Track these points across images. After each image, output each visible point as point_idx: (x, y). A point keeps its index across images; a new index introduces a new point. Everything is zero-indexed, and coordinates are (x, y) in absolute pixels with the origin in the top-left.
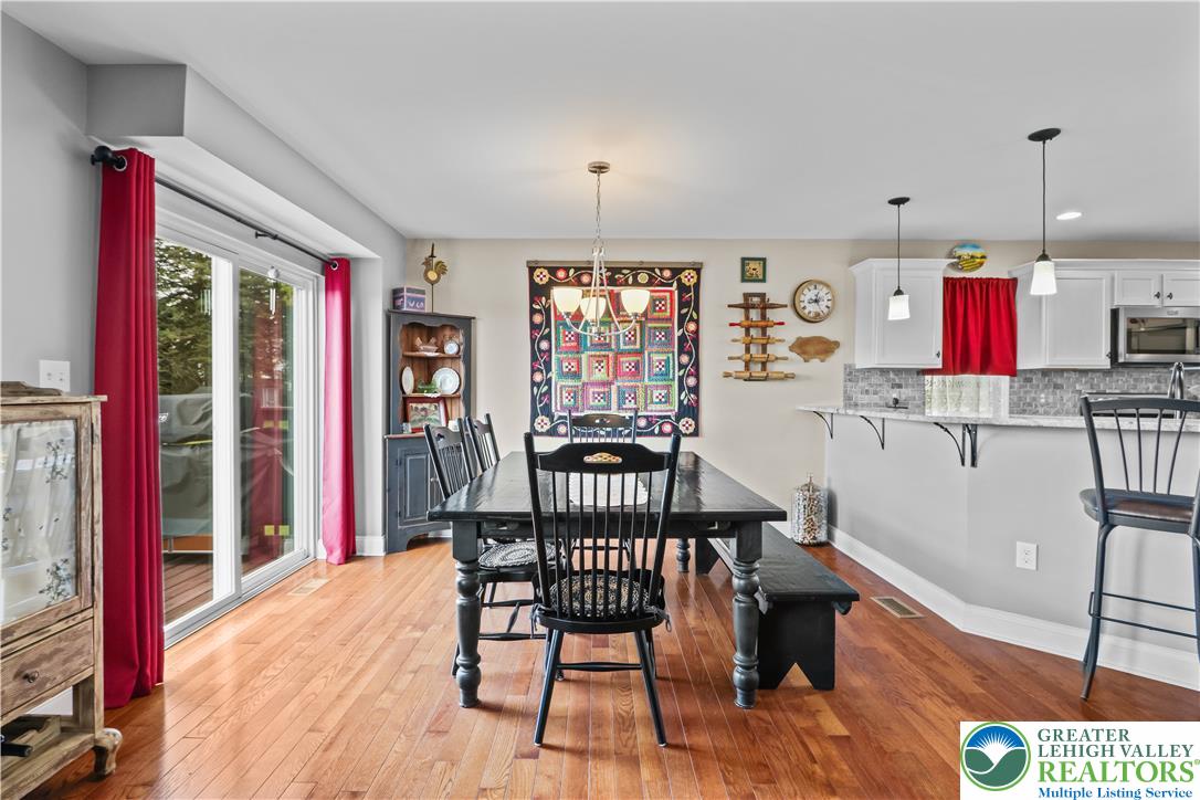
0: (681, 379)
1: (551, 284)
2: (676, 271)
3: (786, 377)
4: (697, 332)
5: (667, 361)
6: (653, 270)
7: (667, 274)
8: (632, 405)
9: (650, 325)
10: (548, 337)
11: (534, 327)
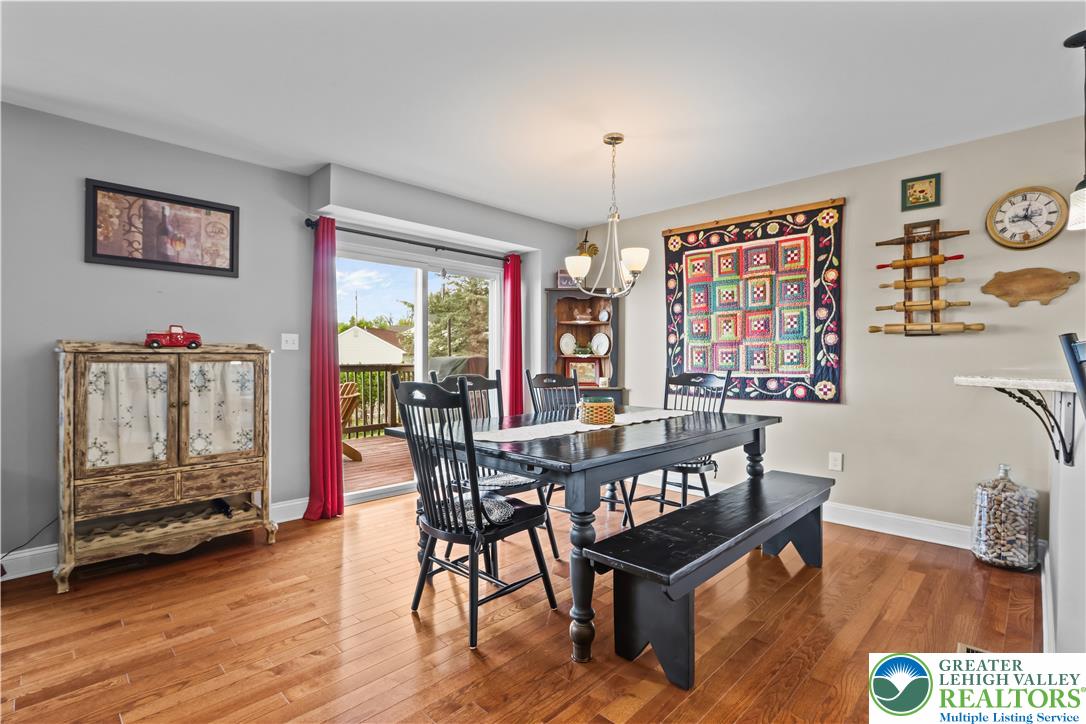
0: (818, 337)
1: (684, 249)
2: (811, 214)
3: (967, 330)
4: (838, 281)
5: (801, 317)
6: (784, 217)
7: (801, 219)
8: (761, 366)
9: (781, 278)
10: (680, 301)
11: (670, 292)
